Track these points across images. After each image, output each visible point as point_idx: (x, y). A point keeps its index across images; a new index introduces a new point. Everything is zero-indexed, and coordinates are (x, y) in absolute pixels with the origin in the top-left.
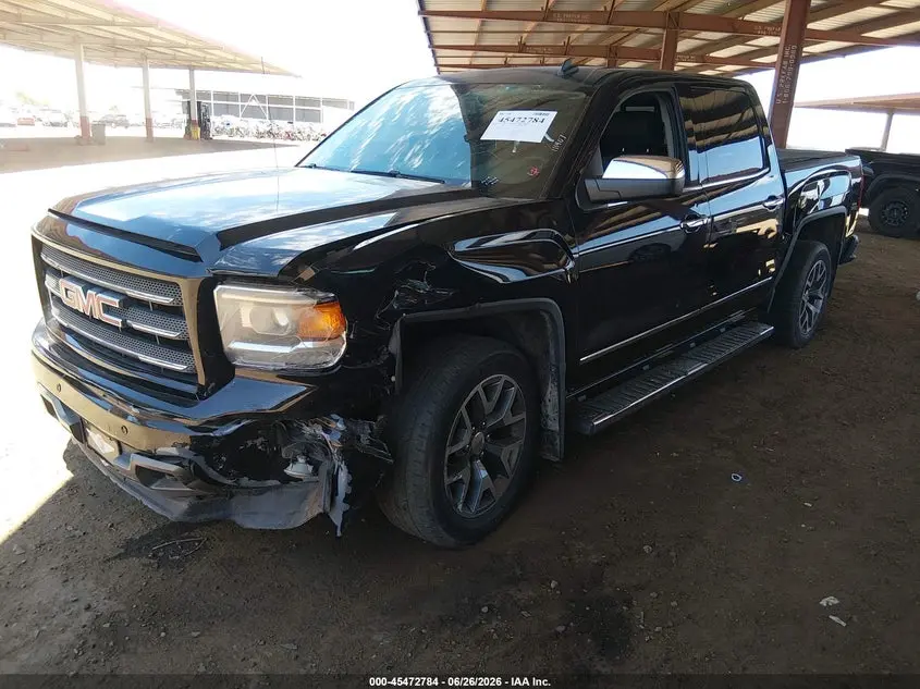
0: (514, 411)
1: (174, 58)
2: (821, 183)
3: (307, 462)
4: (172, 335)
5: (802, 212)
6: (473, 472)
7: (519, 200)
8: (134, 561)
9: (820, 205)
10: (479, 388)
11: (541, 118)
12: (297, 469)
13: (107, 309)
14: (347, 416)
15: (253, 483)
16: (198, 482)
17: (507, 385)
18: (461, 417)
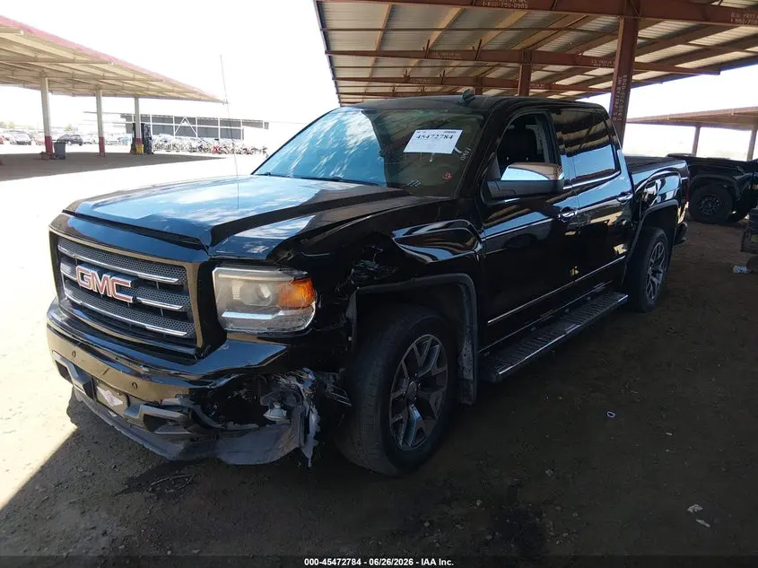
0: (439, 363)
1: (123, 88)
2: (658, 182)
3: (282, 408)
4: (176, 307)
5: (646, 204)
6: (409, 415)
7: (440, 198)
8: (137, 495)
9: (658, 199)
10: (413, 345)
11: (450, 135)
12: (274, 414)
13: (120, 289)
14: (315, 369)
15: (237, 426)
16: (195, 426)
17: (434, 343)
18: (401, 369)
